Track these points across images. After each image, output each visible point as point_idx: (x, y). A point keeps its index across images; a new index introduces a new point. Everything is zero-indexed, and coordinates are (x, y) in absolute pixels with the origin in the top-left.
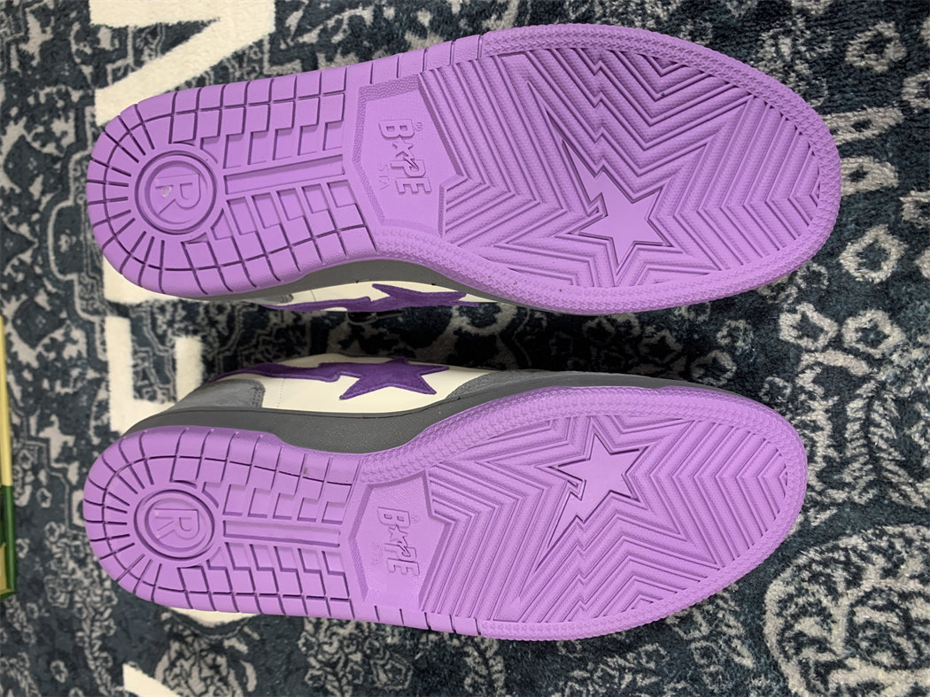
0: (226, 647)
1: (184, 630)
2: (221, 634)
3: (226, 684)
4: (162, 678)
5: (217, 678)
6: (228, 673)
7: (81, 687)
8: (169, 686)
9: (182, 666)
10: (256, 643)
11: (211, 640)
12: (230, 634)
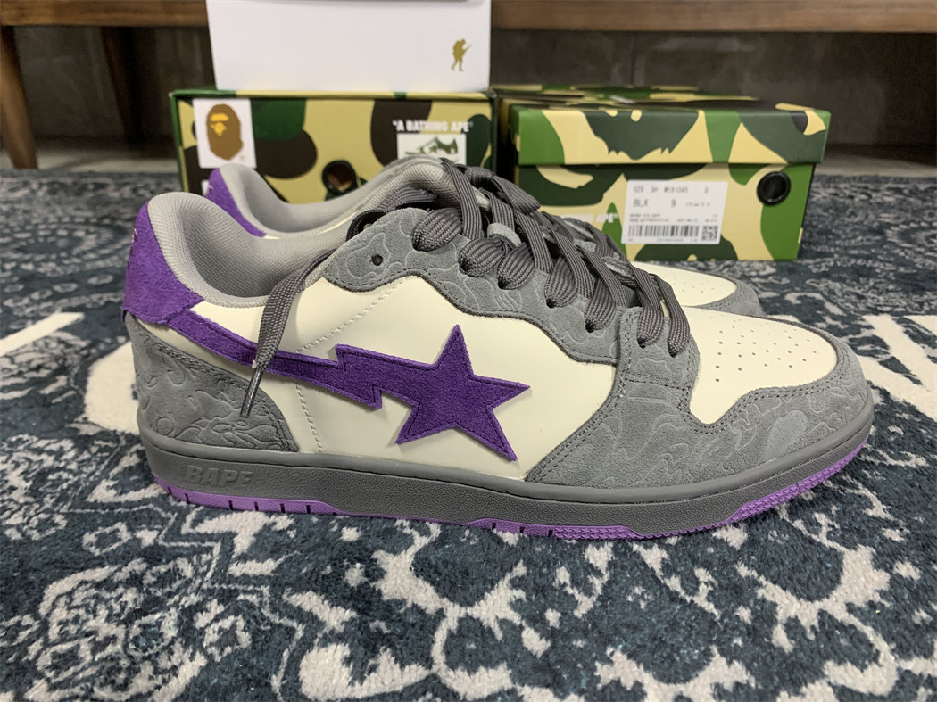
0: (57, 378)
1: (98, 349)
2: (77, 374)
3: (13, 376)
4: (53, 336)
5: (24, 369)
6: (24, 378)
7: (76, 290)
8: (38, 340)
9: (56, 348)
10: (48, 400)
11: (74, 367)
12: (72, 381)
